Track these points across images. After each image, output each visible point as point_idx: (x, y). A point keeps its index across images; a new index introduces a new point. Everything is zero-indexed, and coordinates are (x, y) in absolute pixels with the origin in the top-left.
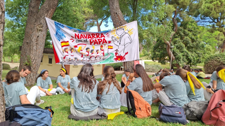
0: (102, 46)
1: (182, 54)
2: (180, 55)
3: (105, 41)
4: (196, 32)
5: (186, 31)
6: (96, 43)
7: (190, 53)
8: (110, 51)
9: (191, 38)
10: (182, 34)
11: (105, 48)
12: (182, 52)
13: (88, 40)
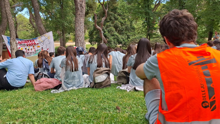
0: (34, 47)
1: (113, 37)
2: (111, 38)
3: (35, 44)
4: (124, 16)
5: (116, 15)
6: (30, 45)
7: (120, 36)
8: (39, 49)
9: (120, 22)
10: (113, 18)
11: (36, 47)
12: (113, 35)
13: (26, 44)
